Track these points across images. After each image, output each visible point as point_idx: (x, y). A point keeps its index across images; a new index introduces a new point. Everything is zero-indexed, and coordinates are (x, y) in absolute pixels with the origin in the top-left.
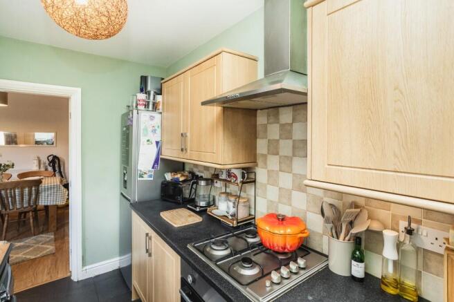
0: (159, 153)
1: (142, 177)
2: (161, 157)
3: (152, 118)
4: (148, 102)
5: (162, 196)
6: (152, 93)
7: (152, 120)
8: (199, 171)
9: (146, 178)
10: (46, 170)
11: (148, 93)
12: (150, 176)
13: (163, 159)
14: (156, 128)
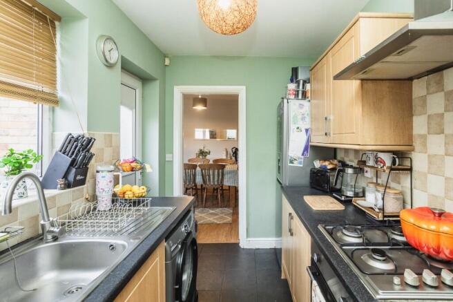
0: (308, 141)
1: (293, 163)
2: (310, 144)
3: (301, 106)
4: (298, 91)
5: (311, 183)
6: (301, 82)
7: (301, 108)
8: (350, 161)
9: (296, 164)
10: (231, 158)
11: (298, 82)
12: (300, 163)
13: (312, 147)
14: (306, 115)
